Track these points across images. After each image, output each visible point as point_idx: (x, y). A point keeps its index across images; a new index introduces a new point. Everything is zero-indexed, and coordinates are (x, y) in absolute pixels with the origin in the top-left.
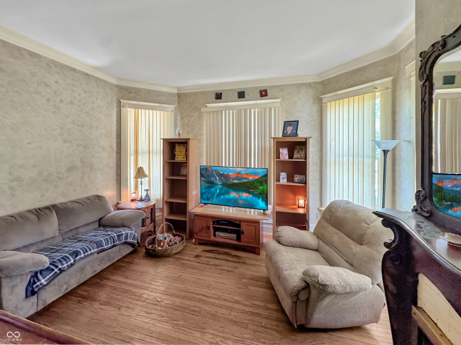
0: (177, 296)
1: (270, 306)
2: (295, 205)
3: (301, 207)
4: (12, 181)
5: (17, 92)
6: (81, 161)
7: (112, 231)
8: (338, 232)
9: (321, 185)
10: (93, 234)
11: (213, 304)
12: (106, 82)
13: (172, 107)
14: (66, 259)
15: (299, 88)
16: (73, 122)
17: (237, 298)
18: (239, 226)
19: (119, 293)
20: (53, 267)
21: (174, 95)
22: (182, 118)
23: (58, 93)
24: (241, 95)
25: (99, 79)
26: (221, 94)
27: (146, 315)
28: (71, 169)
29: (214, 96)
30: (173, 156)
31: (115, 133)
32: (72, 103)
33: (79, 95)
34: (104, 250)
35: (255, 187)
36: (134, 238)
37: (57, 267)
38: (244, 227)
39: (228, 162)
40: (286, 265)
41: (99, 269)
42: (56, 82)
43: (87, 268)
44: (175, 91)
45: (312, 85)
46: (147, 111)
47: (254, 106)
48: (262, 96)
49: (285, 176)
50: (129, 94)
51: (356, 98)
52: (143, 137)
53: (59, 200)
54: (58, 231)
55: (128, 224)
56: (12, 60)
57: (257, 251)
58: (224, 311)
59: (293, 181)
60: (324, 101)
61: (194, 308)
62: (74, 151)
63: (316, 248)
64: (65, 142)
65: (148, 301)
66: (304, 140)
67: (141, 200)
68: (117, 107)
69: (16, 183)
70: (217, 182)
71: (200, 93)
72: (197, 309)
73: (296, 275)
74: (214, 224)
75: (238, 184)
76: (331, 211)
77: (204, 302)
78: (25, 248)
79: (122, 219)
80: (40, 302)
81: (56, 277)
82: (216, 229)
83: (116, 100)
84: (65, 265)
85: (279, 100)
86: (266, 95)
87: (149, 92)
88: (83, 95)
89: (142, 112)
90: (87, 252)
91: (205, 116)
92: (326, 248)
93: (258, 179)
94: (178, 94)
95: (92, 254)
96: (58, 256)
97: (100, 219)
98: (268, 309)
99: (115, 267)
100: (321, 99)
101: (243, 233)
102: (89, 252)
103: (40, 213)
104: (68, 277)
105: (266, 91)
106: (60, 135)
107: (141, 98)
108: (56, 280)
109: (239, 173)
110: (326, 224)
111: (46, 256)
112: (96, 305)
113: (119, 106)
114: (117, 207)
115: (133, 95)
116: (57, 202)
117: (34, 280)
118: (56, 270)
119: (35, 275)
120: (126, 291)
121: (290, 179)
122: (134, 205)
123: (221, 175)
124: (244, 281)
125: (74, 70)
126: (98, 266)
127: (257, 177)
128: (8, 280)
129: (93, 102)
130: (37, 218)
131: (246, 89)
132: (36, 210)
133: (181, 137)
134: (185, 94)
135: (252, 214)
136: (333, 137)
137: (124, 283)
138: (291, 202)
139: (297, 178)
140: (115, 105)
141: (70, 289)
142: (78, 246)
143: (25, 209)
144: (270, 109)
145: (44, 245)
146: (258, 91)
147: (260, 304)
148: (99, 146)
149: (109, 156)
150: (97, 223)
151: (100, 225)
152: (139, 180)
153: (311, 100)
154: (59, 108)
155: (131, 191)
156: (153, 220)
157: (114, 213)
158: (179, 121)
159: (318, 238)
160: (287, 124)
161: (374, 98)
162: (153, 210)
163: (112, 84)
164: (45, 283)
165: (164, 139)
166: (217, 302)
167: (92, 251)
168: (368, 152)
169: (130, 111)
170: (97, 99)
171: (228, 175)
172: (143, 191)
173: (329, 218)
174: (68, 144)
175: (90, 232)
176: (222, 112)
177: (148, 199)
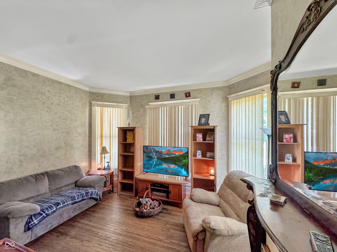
0: (121, 235)
1: (182, 244)
2: (208, 173)
3: (212, 175)
4: (21, 156)
5: (24, 99)
6: (65, 143)
7: (82, 190)
8: (233, 193)
9: (228, 160)
10: (70, 191)
11: (144, 241)
12: (82, 90)
13: (126, 105)
14: (51, 207)
15: (212, 90)
16: (59, 117)
17: (161, 238)
18: (167, 187)
19: (84, 231)
20: (42, 213)
21: (127, 97)
22: (133, 113)
23: (50, 98)
24: (172, 96)
25: (77, 88)
26: (159, 96)
27: (98, 246)
28: (58, 149)
29: (154, 97)
30: (125, 139)
31: (88, 123)
32: (59, 105)
33: (64, 99)
34: (76, 203)
35: (179, 160)
36: (97, 195)
37: (44, 212)
38: (171, 188)
39: (163, 143)
40: (194, 215)
41: (73, 215)
42: (49, 91)
43: (65, 214)
44: (128, 94)
45: (222, 88)
46: (109, 108)
47: (181, 104)
48: (186, 96)
49: (200, 153)
50: (97, 97)
51: (250, 97)
52: (106, 126)
53: (50, 169)
54: (48, 189)
55: (93, 185)
56: (21, 79)
57: (180, 205)
58: (150, 246)
59: (205, 157)
60: (230, 100)
61: (130, 243)
62: (60, 136)
63: (218, 204)
64: (54, 130)
65: (101, 237)
66: (213, 128)
67: (105, 169)
68: (89, 106)
69: (23, 157)
70: (154, 157)
71: (145, 95)
72: (132, 244)
73: (198, 223)
74: (151, 186)
75: (168, 158)
76: (229, 178)
77: (138, 239)
78: (27, 200)
79: (89, 182)
80: (33, 235)
81: (44, 219)
82: (153, 190)
83: (88, 101)
84: (50, 212)
85: (198, 99)
86: (189, 96)
87: (110, 96)
88: (66, 99)
89: (105, 109)
90: (64, 203)
91: (148, 112)
92: (224, 204)
93: (182, 155)
94: (130, 96)
95: (68, 205)
96: (46, 205)
97: (76, 182)
98: (181, 245)
99: (84, 214)
100: (228, 98)
101: (170, 193)
102: (66, 204)
103: (37, 177)
104: (52, 220)
105: (189, 93)
106: (51, 125)
107: (105, 100)
108: (44, 221)
109: (169, 151)
110: (225, 187)
111: (39, 205)
112: (68, 239)
113: (91, 105)
114: (88, 174)
115: (99, 98)
116: (48, 170)
117: (30, 221)
118: (44, 214)
119: (31, 217)
120: (88, 230)
121: (204, 155)
122: (99, 172)
123: (157, 152)
124: (168, 226)
125: (61, 83)
126: (72, 213)
127: (182, 153)
128: (14, 220)
129: (73, 104)
130: (35, 180)
131: (176, 92)
132: (35, 175)
133: (131, 126)
134: (135, 97)
135: (179, 180)
136: (235, 125)
137: (87, 225)
138: (205, 171)
139: (208, 154)
140: (88, 105)
141: (53, 227)
142: (59, 199)
143: (28, 175)
144: (192, 106)
145: (39, 198)
146: (184, 93)
147: (176, 242)
148: (77, 133)
149: (83, 139)
150: (74, 184)
151: (76, 186)
152: (103, 155)
153: (221, 99)
154: (51, 108)
155: (98, 162)
156: (112, 183)
157: (85, 177)
158: (130, 115)
159: (220, 197)
160: (201, 116)
161: (262, 97)
162: (112, 175)
163: (85, 91)
164: (37, 223)
165: (119, 128)
166: (146, 239)
167: (68, 203)
168: (258, 136)
169: (98, 109)
170: (75, 101)
171: (161, 152)
172: (106, 163)
173: (228, 183)
174: (57, 132)
175: (69, 190)
176: (159, 108)
177: (109, 168)
